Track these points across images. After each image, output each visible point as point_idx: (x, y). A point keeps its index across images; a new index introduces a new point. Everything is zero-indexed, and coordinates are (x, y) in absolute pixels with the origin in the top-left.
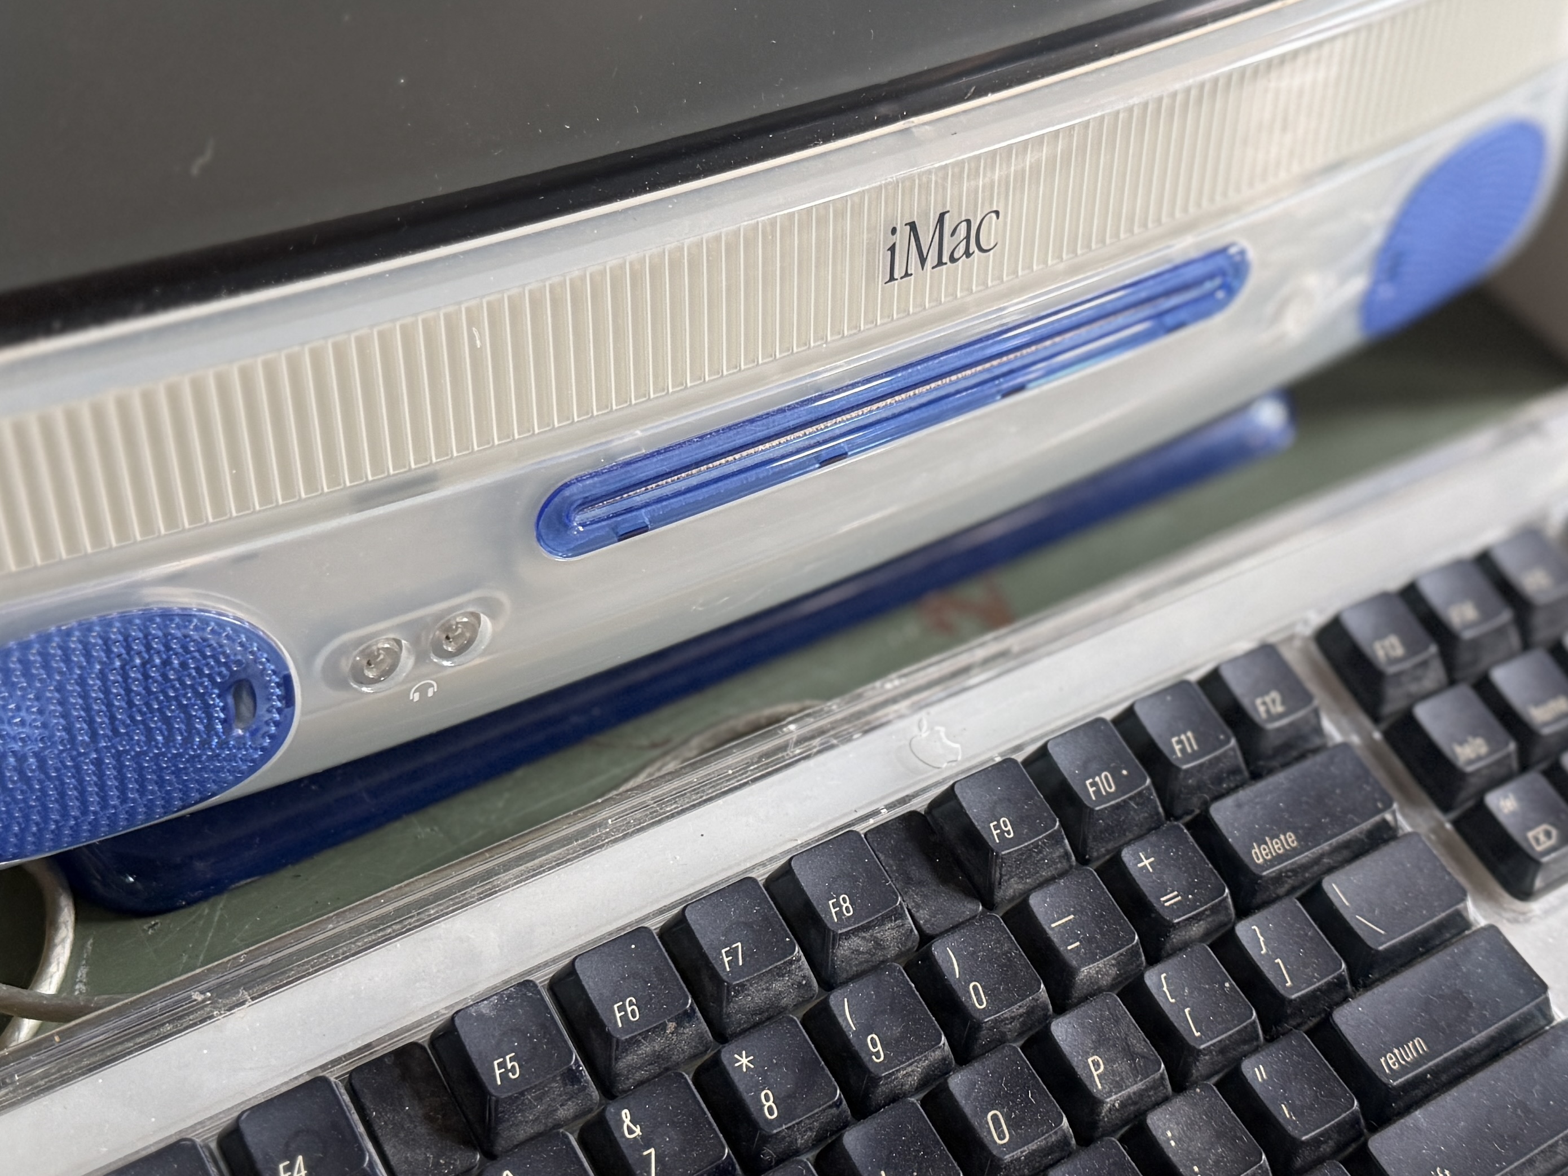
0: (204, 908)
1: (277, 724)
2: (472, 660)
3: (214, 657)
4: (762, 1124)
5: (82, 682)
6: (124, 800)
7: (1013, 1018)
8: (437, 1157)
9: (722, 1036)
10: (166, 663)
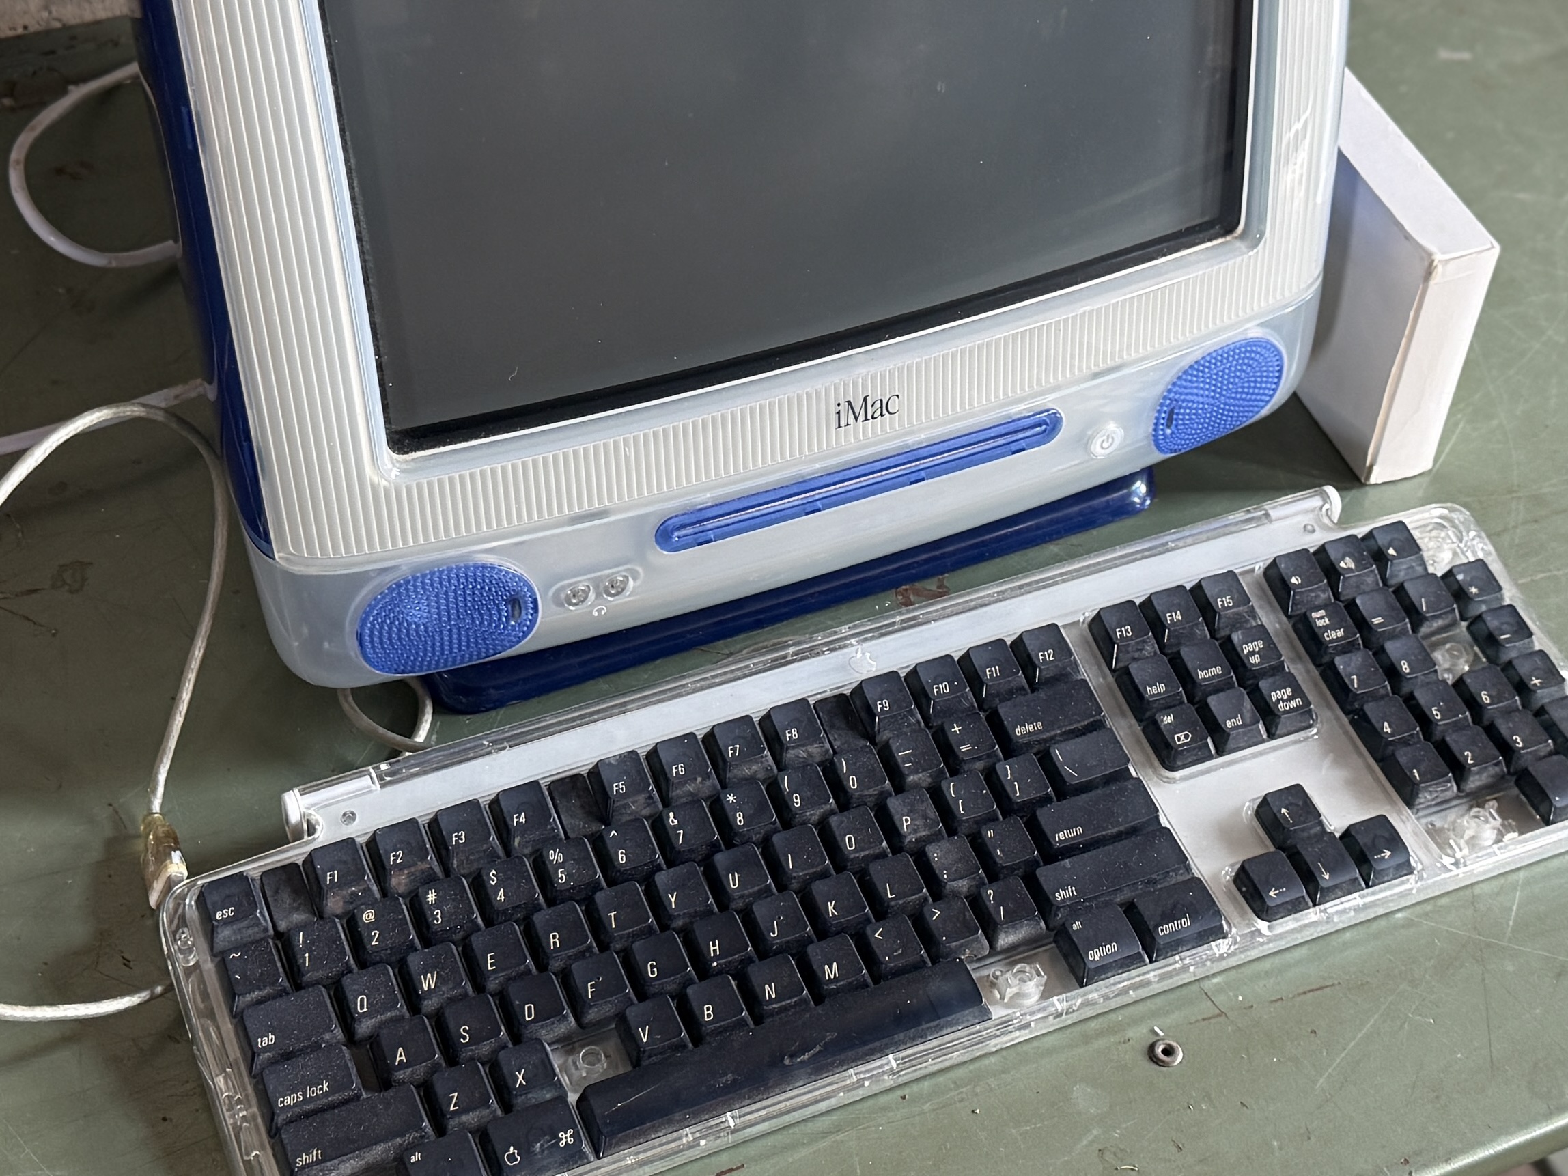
0: (493, 713)
1: (530, 621)
2: (624, 599)
3: (504, 587)
4: (735, 827)
5: (446, 593)
6: (460, 650)
7: (870, 796)
8: (585, 823)
9: (724, 786)
10: (482, 588)
